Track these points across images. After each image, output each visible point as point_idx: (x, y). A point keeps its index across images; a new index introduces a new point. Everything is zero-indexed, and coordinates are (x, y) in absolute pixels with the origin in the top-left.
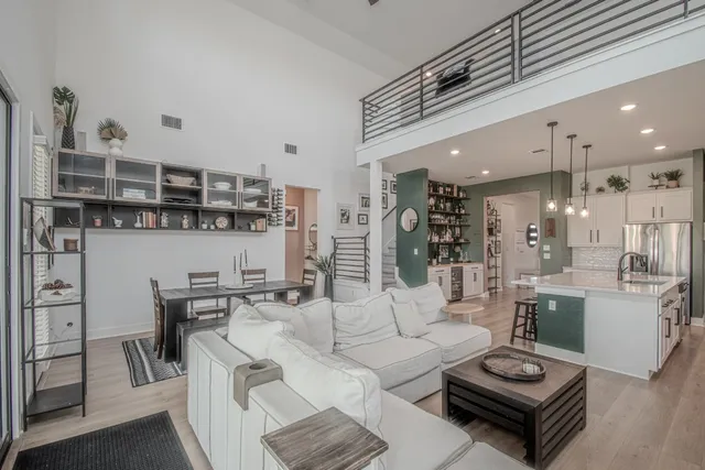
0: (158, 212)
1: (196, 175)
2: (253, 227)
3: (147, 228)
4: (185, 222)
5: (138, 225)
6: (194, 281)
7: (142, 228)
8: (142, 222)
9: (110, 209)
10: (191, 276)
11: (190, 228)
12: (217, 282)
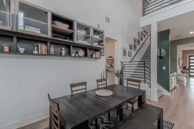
0: (49, 44)
1: (70, 23)
2: (94, 56)
3: (42, 55)
4: (64, 52)
5: (35, 52)
6: (74, 89)
7: (38, 54)
8: (38, 50)
9: (15, 39)
10: (72, 86)
11: (66, 55)
12: (86, 89)
